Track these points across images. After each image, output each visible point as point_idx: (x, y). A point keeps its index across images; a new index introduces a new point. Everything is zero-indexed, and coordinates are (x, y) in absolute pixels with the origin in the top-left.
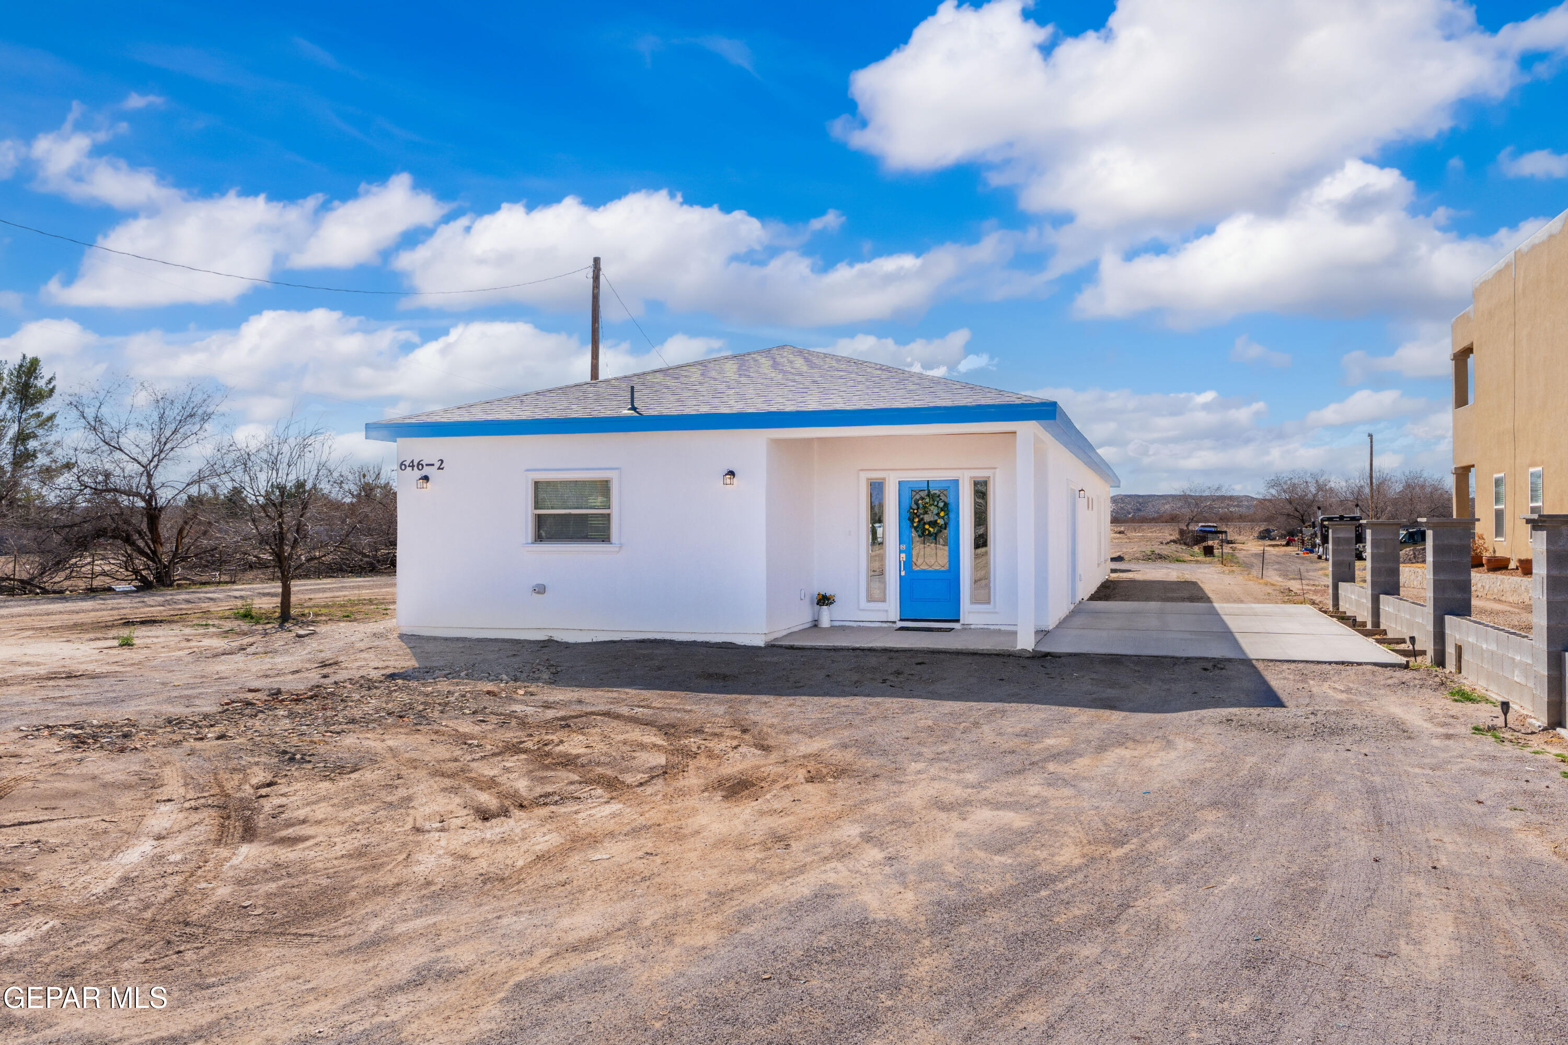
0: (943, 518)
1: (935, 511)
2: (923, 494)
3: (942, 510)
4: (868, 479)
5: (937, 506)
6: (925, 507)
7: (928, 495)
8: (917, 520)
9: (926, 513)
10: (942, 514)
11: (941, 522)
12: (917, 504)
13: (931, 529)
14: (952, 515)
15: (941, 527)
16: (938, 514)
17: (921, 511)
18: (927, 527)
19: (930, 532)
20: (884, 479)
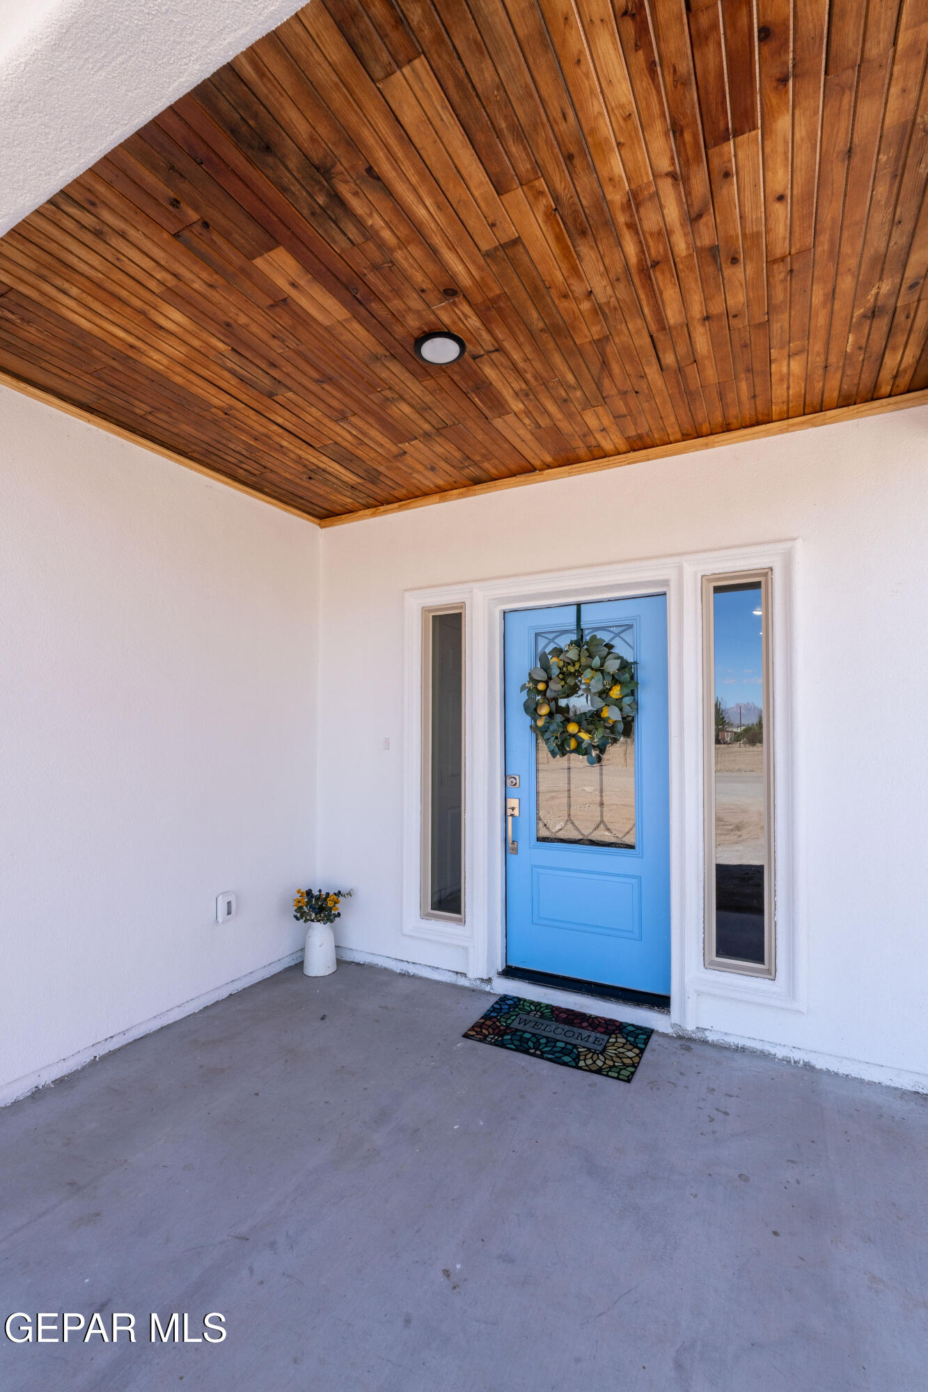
0: (618, 703)
1: (597, 685)
2: (564, 642)
3: (615, 681)
4: (425, 610)
5: (600, 670)
6: (564, 675)
7: (578, 643)
8: (544, 710)
9: (572, 691)
10: (616, 692)
11: (612, 714)
12: (546, 668)
13: (584, 736)
14: (644, 696)
15: (612, 729)
16: (604, 694)
17: (556, 686)
18: (572, 728)
19: (580, 742)
20: (462, 605)
